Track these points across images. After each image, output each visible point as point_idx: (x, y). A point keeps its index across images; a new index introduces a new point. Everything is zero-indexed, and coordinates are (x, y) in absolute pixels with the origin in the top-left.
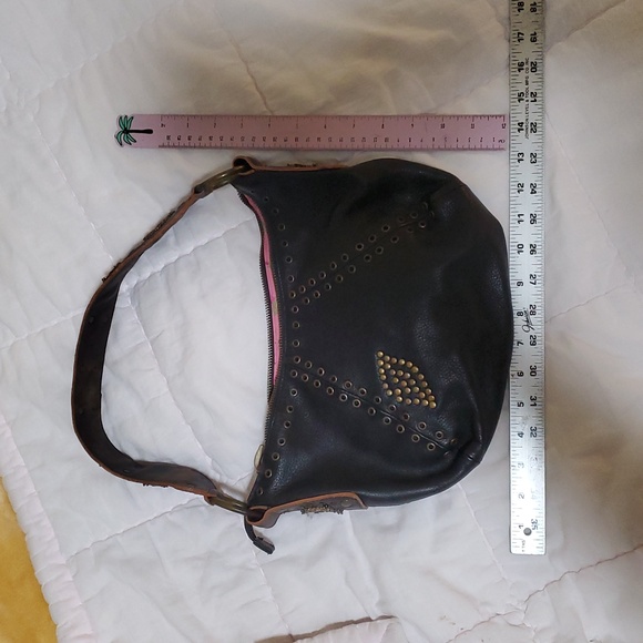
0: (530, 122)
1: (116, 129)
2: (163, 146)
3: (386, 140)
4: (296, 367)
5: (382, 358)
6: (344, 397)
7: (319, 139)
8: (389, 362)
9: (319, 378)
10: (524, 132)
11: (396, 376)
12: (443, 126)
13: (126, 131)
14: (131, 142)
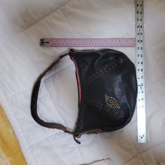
0: (141, 40)
2: (52, 46)
3: (106, 44)
4: (85, 99)
5: (107, 97)
6: (97, 106)
7: (90, 44)
9: (91, 102)
10: (139, 42)
11: (110, 101)
12: (120, 41)
13: (42, 43)
14: (44, 45)
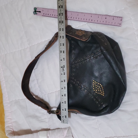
1: (33, 10)
2: (43, 16)
3: (92, 20)
4: (72, 80)
5: (94, 82)
6: (80, 87)
7: (76, 18)
8: (95, 83)
9: (77, 83)
11: (97, 86)
12: (106, 18)
13: (35, 11)
14: (36, 14)
